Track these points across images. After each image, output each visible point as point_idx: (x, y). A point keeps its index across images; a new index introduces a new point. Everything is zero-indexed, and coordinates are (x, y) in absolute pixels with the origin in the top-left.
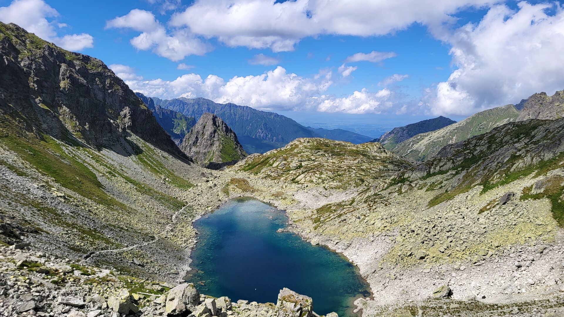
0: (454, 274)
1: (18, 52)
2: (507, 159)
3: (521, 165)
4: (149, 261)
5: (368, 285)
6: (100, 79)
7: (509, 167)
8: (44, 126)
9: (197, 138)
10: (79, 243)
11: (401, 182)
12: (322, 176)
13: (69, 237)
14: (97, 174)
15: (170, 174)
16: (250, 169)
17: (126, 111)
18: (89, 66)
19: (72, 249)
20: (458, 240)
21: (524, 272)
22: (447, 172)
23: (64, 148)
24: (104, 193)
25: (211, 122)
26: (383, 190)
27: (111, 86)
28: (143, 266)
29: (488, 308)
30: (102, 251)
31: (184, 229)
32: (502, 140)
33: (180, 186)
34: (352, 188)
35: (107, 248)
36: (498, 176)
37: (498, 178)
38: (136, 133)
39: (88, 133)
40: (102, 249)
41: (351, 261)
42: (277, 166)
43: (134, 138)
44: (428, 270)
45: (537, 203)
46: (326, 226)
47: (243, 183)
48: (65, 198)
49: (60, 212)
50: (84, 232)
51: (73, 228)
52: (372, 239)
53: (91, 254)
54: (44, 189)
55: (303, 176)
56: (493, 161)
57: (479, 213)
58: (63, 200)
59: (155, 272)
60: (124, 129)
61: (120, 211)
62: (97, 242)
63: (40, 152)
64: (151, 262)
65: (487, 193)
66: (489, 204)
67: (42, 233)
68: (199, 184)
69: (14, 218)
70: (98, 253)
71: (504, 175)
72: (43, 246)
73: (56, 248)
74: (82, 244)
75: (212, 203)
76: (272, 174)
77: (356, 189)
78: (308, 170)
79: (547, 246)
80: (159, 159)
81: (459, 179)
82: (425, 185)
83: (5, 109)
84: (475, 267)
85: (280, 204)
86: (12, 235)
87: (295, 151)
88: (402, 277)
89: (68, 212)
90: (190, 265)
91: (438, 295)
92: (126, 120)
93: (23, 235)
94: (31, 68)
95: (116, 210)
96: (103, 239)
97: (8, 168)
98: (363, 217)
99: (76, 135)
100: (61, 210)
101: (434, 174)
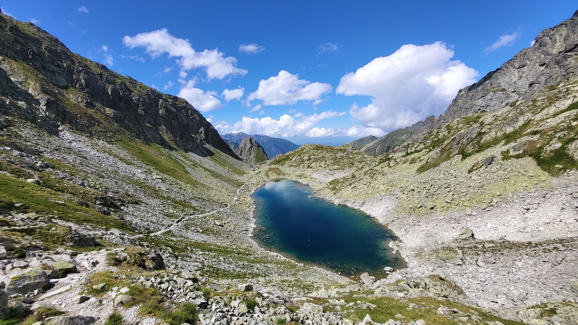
0: (468, 219)
1: (131, 92)
2: (475, 135)
3: (488, 138)
4: (226, 222)
5: (391, 231)
6: (184, 110)
7: (479, 140)
8: (149, 136)
9: (242, 151)
10: (172, 211)
11: (387, 160)
12: (327, 163)
13: (164, 207)
14: (185, 166)
15: (231, 166)
16: (278, 163)
17: (202, 129)
18: (177, 103)
19: (166, 215)
20: (459, 193)
21: (534, 214)
22: (421, 151)
23: (162, 149)
24: (190, 177)
25: (249, 142)
26: (375, 166)
27: (192, 115)
28: (222, 226)
29: (526, 246)
30: (191, 216)
31: (245, 199)
32: (457, 127)
33: (238, 174)
34: (347, 168)
35: (194, 214)
36: (472, 147)
37: (473, 148)
38: (209, 143)
39: (179, 142)
40: (191, 215)
41: (368, 214)
42: (295, 160)
43: (207, 146)
44: (443, 217)
45: (522, 161)
46: (342, 192)
47: (277, 170)
48: (162, 180)
49: (158, 189)
50: (176, 203)
51: (168, 200)
52: (380, 198)
53: (182, 219)
54: (146, 173)
55: (314, 163)
56: (463, 138)
57: (469, 173)
58: (160, 181)
59: (232, 230)
60: (201, 140)
61: (202, 188)
62: (186, 209)
63: (145, 151)
64: (228, 222)
65: (467, 159)
66: (474, 166)
67: (142, 204)
68: (250, 172)
69: (117, 193)
70: (187, 218)
71: (477, 146)
72: (141, 214)
73: (152, 216)
74: (175, 212)
75: (260, 183)
76: (294, 164)
77: (350, 169)
78: (316, 160)
79: (548, 192)
80: (223, 158)
81: (437, 153)
82: (407, 160)
83: (121, 124)
84: (486, 212)
85: (303, 181)
86: (112, 206)
87: (304, 151)
88: (419, 224)
89: (164, 189)
90: (255, 224)
91: (464, 237)
92: (202, 135)
93: (124, 206)
94: (139, 101)
95: (199, 187)
96: (191, 207)
97: (120, 159)
98: (369, 184)
99: (171, 143)
100: (159, 187)
101: (411, 153)
